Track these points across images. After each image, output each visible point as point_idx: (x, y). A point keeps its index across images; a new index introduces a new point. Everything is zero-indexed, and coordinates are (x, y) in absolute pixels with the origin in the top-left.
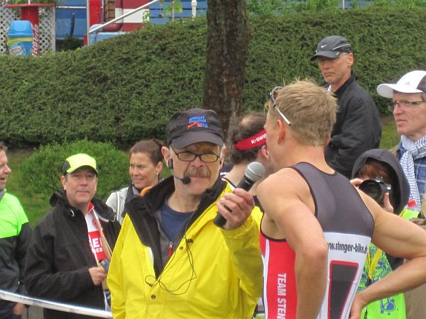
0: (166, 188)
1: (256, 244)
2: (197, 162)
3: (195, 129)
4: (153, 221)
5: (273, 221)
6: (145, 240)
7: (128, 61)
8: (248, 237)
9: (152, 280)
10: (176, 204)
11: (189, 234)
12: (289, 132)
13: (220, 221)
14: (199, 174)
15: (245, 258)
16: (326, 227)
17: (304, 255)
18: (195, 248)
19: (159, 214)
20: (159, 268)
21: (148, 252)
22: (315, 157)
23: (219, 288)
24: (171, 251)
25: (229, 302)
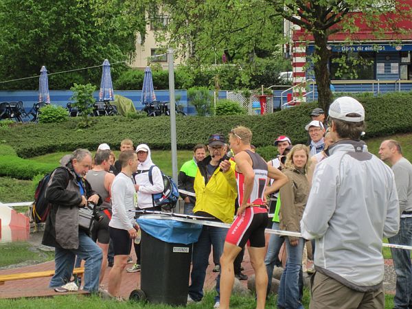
0: (209, 159)
1: (234, 176)
2: (216, 151)
3: (216, 140)
4: (205, 168)
5: (238, 166)
6: (203, 175)
7: (294, 116)
8: (230, 175)
9: (204, 187)
10: (212, 163)
11: (215, 173)
12: (241, 142)
13: (221, 170)
14: (217, 154)
15: (231, 181)
16: (254, 167)
17: (247, 178)
18: (217, 177)
19: (207, 166)
20: (206, 183)
21: (203, 178)
22: (248, 147)
23: (224, 190)
24: (210, 178)
25: (228, 194)
